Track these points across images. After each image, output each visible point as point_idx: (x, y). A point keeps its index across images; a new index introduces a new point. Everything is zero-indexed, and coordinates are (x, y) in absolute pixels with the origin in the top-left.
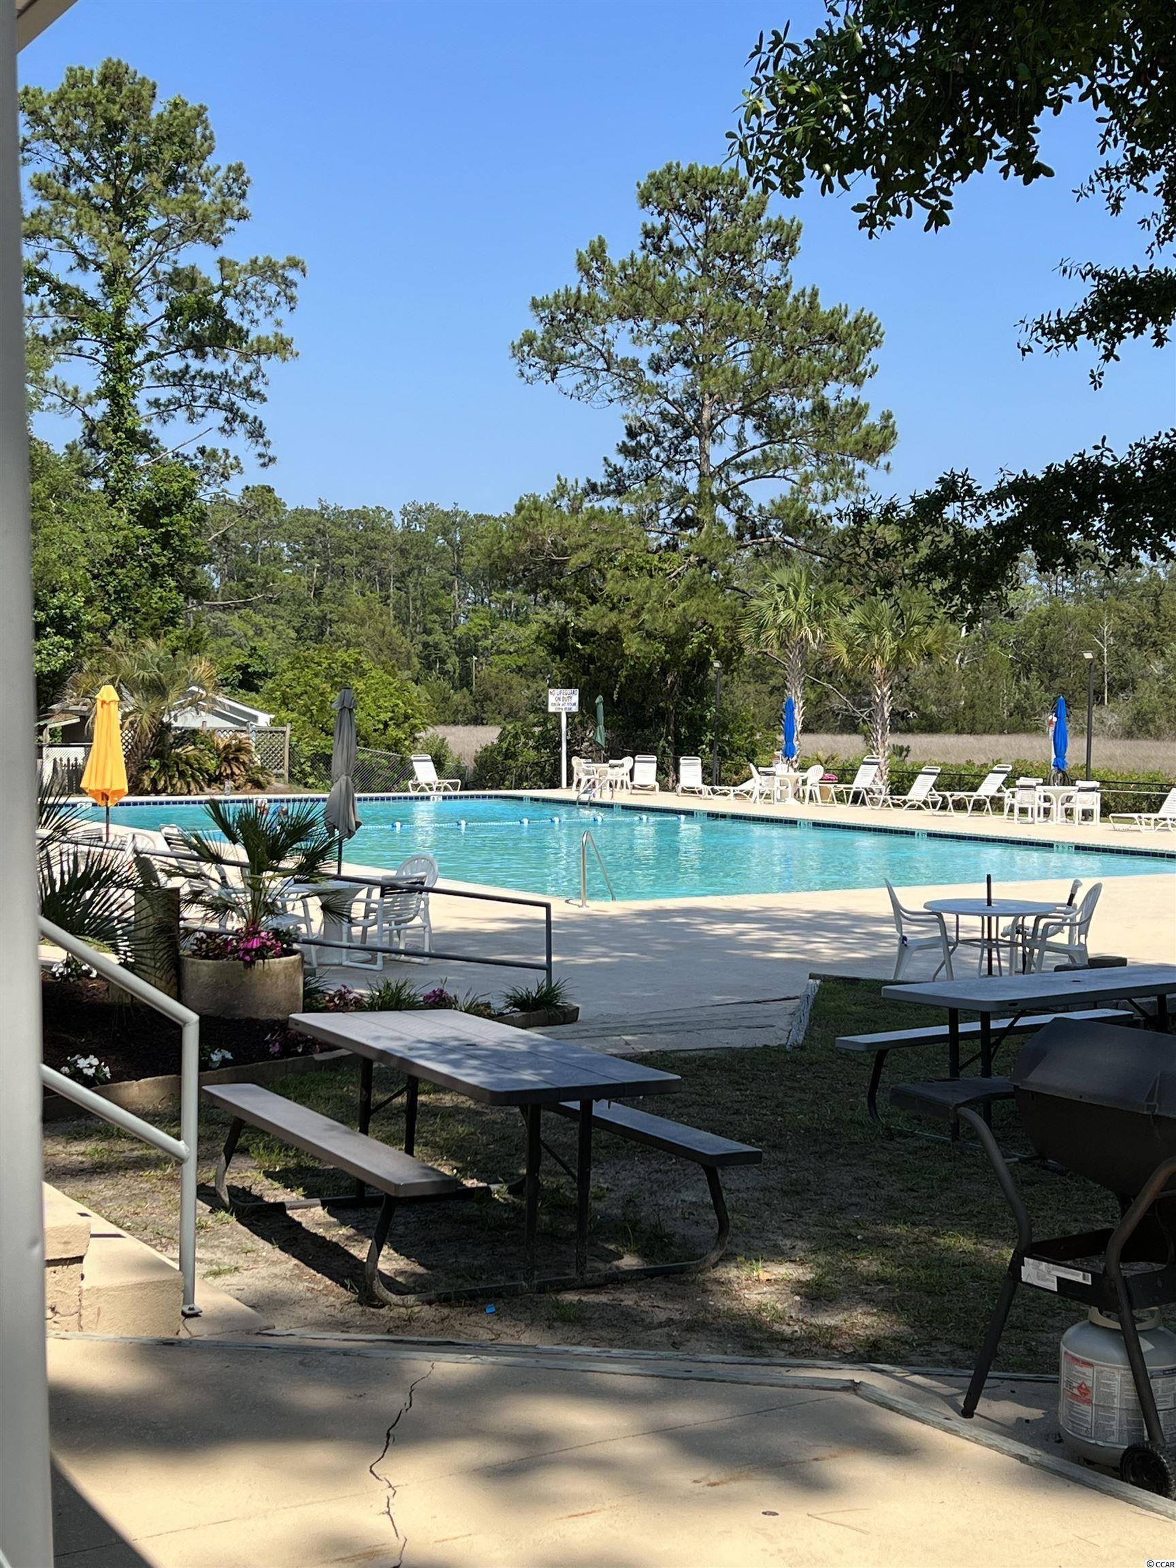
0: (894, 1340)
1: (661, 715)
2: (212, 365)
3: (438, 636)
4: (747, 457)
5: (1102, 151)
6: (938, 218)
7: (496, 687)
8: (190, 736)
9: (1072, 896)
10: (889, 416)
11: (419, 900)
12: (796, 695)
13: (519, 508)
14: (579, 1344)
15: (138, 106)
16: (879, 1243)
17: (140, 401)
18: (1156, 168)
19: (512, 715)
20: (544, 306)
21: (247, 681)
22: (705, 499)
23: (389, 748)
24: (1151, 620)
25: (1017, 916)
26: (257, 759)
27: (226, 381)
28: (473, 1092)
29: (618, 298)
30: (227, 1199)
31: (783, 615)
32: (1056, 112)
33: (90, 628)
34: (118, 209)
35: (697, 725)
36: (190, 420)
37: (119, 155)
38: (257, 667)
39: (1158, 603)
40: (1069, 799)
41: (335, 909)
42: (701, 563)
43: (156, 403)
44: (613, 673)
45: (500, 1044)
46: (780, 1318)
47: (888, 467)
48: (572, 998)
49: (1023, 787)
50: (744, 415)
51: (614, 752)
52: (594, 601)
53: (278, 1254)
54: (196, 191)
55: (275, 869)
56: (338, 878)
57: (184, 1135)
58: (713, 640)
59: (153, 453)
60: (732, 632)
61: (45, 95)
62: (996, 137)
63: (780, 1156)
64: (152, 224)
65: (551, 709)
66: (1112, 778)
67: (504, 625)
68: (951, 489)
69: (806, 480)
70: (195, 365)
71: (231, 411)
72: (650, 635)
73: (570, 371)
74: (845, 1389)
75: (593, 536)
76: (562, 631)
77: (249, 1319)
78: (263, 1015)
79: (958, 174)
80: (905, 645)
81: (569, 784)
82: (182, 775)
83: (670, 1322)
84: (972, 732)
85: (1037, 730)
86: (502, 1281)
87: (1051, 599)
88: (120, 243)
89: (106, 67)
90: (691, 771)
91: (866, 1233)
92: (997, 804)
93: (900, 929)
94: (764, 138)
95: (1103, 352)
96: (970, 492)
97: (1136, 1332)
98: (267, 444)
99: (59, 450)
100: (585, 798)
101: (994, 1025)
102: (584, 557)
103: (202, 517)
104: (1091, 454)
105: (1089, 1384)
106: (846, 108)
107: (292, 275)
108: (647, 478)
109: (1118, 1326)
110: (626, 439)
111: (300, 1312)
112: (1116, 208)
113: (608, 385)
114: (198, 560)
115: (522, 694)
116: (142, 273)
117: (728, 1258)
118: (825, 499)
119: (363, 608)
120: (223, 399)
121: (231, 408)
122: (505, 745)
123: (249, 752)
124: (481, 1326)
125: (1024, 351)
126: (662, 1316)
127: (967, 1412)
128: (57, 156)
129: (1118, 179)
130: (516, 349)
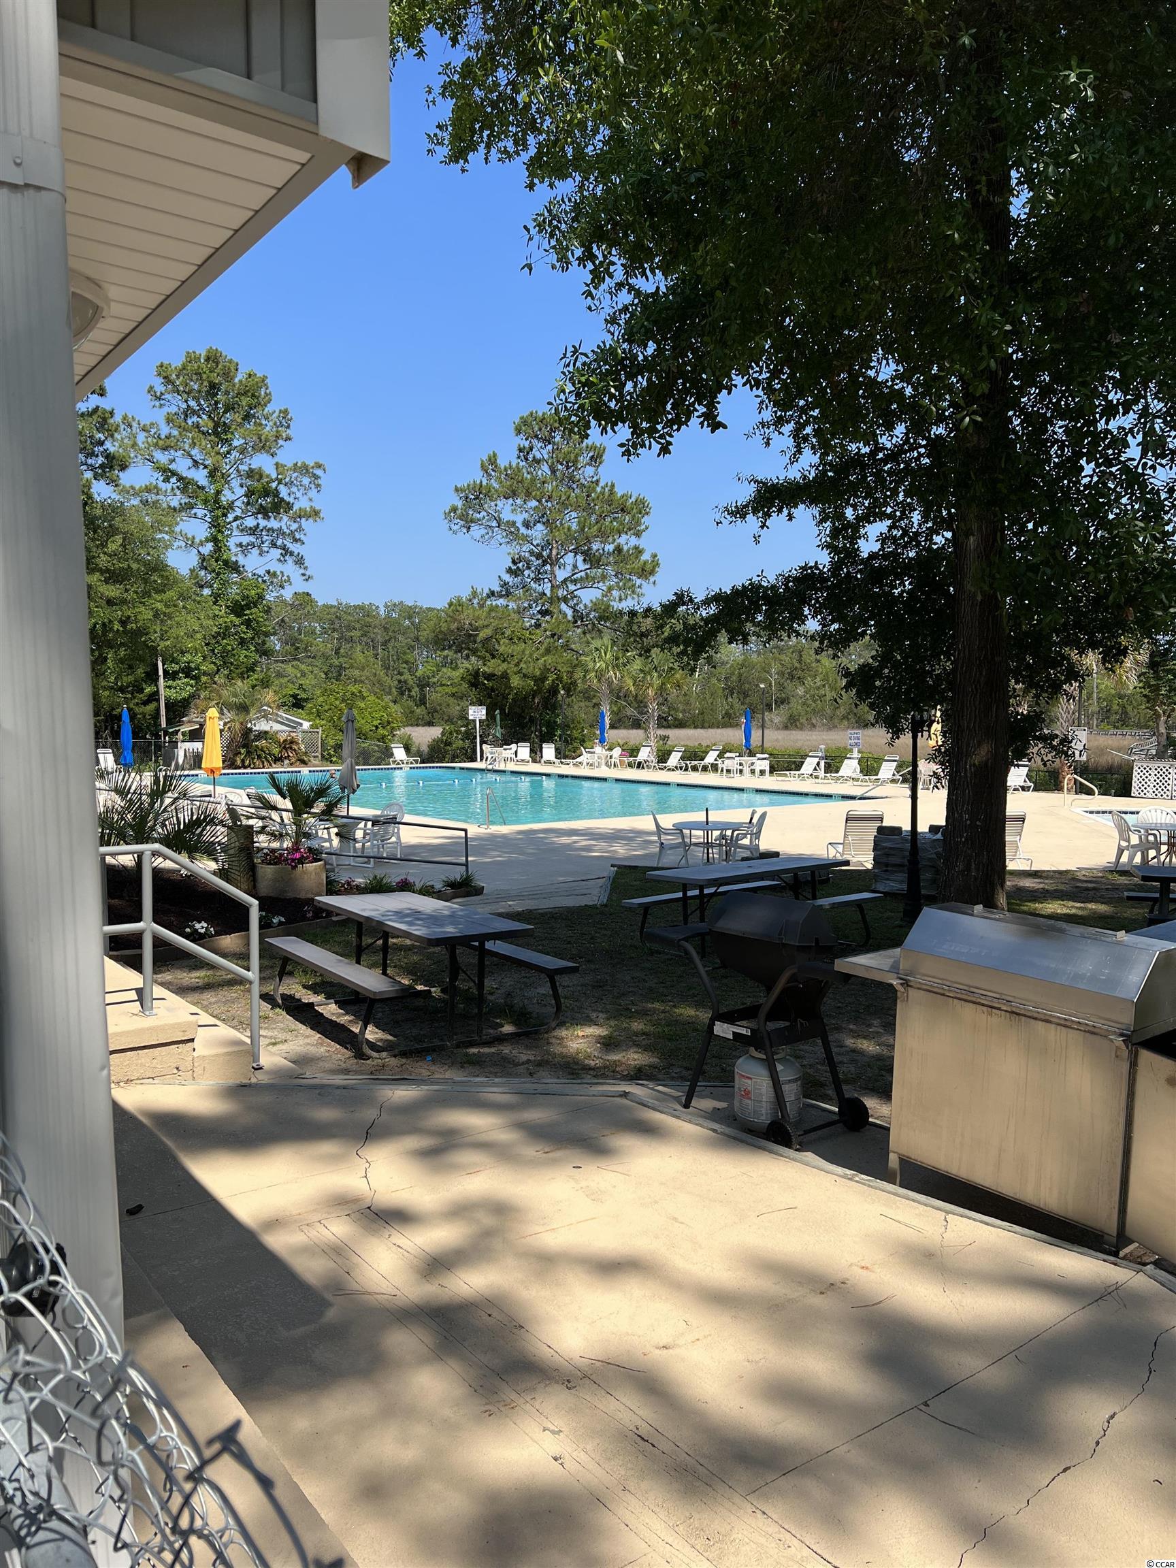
0: (650, 1066)
1: (532, 720)
2: (273, 523)
3: (407, 676)
4: (578, 576)
5: (760, 413)
6: (665, 450)
7: (440, 705)
8: (264, 735)
9: (751, 819)
10: (656, 556)
11: (394, 828)
12: (606, 709)
13: (451, 604)
14: (478, 1076)
15: (228, 375)
16: (644, 1013)
17: (232, 543)
18: (788, 422)
19: (449, 720)
20: (462, 490)
21: (297, 703)
22: (555, 600)
23: (378, 740)
24: (797, 665)
25: (722, 830)
26: (302, 747)
27: (280, 532)
28: (418, 938)
29: (503, 487)
30: (280, 1002)
31: (598, 665)
32: (729, 393)
33: (205, 674)
34: (216, 433)
35: (552, 726)
36: (260, 554)
37: (217, 403)
38: (303, 695)
39: (801, 656)
40: (753, 764)
41: (345, 835)
42: (553, 635)
43: (240, 545)
44: (505, 697)
45: (434, 911)
46: (589, 1057)
47: (654, 583)
48: (479, 882)
49: (728, 758)
50: (576, 554)
51: (506, 741)
52: (493, 657)
53: (309, 1031)
54: (261, 424)
55: (309, 813)
56: (348, 817)
57: (251, 968)
58: (560, 679)
59: (239, 572)
60: (571, 674)
61: (173, 367)
62: (696, 406)
63: (592, 966)
64: (236, 443)
65: (471, 718)
66: (775, 752)
67: (444, 670)
68: (681, 598)
69: (610, 589)
70: (263, 523)
71: (284, 549)
72: (525, 676)
73: (477, 527)
74: (621, 1096)
75: (492, 620)
76: (476, 674)
77: (291, 1070)
78: (303, 896)
79: (675, 427)
80: (666, 680)
81: (481, 760)
82: (259, 757)
83: (528, 1061)
84: (703, 727)
85: (737, 725)
86: (436, 1042)
87: (744, 654)
88: (218, 453)
89: (209, 352)
90: (549, 751)
91: (636, 1007)
92: (715, 767)
93: (660, 838)
94: (569, 405)
95: (760, 524)
96: (691, 600)
97: (774, 1060)
98: (306, 568)
99: (184, 571)
100: (490, 767)
101: (706, 891)
102: (486, 632)
103: (268, 611)
104: (755, 579)
105: (750, 1088)
106: (613, 390)
107: (319, 472)
108: (524, 587)
109: (764, 1057)
110: (511, 565)
111: (321, 1064)
112: (768, 444)
113: (499, 535)
114: (267, 634)
115: (455, 710)
116: (231, 471)
117: (561, 1024)
118: (621, 600)
119: (363, 661)
120: (279, 542)
121: (284, 548)
122: (445, 738)
123: (298, 744)
124: (422, 1069)
125: (718, 523)
126: (524, 1058)
127: (687, 1106)
128: (180, 403)
129: (768, 428)
130: (447, 515)
